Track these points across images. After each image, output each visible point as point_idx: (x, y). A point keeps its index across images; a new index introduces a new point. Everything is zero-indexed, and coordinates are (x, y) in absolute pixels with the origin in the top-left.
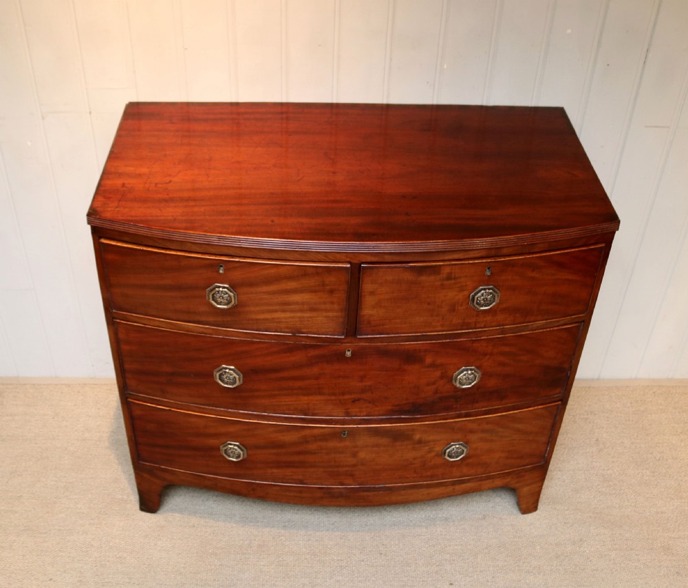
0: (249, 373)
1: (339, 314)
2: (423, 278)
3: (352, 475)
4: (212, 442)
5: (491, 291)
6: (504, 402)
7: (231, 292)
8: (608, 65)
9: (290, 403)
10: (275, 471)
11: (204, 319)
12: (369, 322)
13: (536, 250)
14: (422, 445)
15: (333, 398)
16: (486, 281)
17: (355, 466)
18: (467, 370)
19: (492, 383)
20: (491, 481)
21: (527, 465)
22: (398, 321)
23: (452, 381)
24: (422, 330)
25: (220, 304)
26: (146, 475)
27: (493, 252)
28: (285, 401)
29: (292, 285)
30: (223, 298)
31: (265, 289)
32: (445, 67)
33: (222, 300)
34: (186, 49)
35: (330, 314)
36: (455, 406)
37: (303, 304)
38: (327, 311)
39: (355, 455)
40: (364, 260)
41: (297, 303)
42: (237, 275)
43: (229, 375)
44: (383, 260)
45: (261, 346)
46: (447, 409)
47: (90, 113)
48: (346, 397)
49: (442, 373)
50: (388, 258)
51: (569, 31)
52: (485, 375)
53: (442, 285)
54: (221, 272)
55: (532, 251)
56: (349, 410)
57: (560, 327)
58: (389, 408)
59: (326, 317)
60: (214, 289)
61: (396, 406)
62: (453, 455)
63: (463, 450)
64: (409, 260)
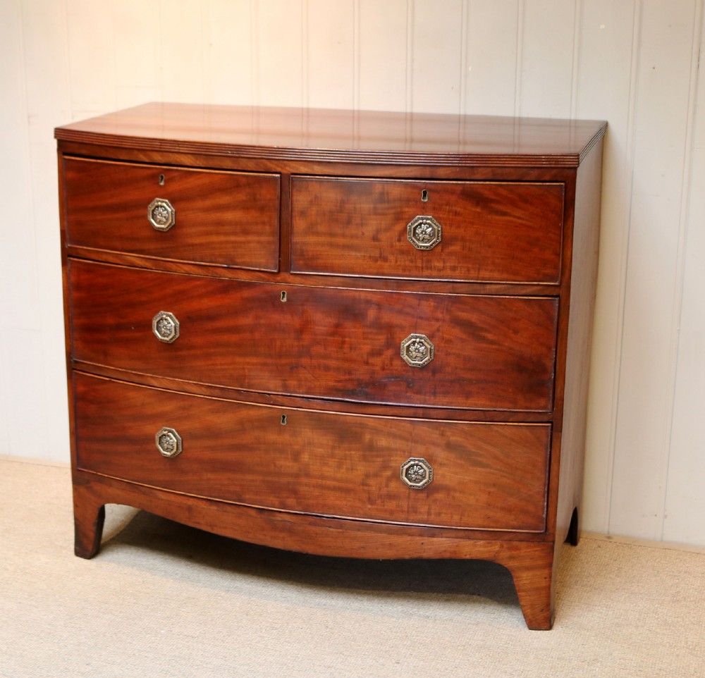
0: (186, 321)
1: (271, 239)
2: (354, 198)
3: (295, 492)
4: (148, 428)
5: (428, 221)
6: (469, 401)
7: (169, 207)
9: (226, 367)
10: (211, 476)
11: (146, 246)
12: (302, 254)
13: (478, 176)
14: (375, 453)
15: (269, 361)
16: (423, 209)
17: (297, 476)
18: (416, 337)
22: (332, 253)
23: (398, 352)
25: (159, 222)
26: (82, 490)
27: (427, 173)
28: (221, 365)
29: (225, 199)
30: (162, 215)
31: (200, 204)
32: (470, 69)
33: (161, 218)
35: (263, 239)
36: (407, 394)
37: (236, 223)
38: (259, 234)
39: (296, 456)
40: (293, 170)
41: (230, 223)
42: (175, 187)
43: (167, 325)
44: (312, 172)
45: (198, 283)
46: (399, 396)
48: (284, 361)
49: (388, 339)
50: (317, 169)
51: (603, 26)
52: (443, 353)
53: (375, 208)
54: (162, 184)
55: (473, 177)
56: (287, 382)
58: (331, 384)
59: (258, 242)
60: (155, 203)
61: (338, 381)
62: (413, 476)
63: (425, 471)
64: (339, 173)
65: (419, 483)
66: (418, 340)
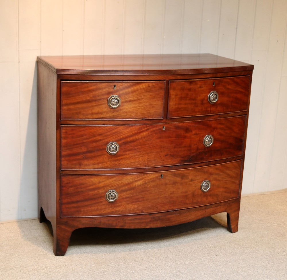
0: (122, 144)
1: (161, 106)
2: (192, 86)
4: (102, 191)
5: (215, 93)
7: (118, 98)
8: (223, 34)
10: (130, 205)
11: (105, 116)
12: (172, 111)
13: (229, 76)
14: (193, 182)
15: (157, 154)
16: (213, 89)
17: (166, 197)
18: (209, 136)
19: (217, 145)
20: (220, 207)
21: (233, 198)
22: (183, 109)
23: (203, 143)
24: (192, 114)
25: (114, 105)
27: (215, 75)
30: (115, 102)
32: (165, 37)
33: (114, 103)
34: (64, 31)
35: (158, 106)
36: (205, 158)
38: (156, 105)
39: (166, 190)
40: (170, 79)
43: (113, 147)
44: (177, 79)
46: (202, 159)
47: (19, 62)
48: (163, 153)
49: (199, 138)
50: (179, 77)
51: (208, 21)
52: (215, 140)
53: (198, 90)
54: (115, 89)
55: (227, 76)
56: (164, 161)
57: (239, 116)
58: (180, 159)
59: (156, 108)
60: (112, 97)
61: (182, 158)
62: (205, 187)
63: (209, 184)
64: (186, 78)
65: (206, 189)
66: (210, 137)
